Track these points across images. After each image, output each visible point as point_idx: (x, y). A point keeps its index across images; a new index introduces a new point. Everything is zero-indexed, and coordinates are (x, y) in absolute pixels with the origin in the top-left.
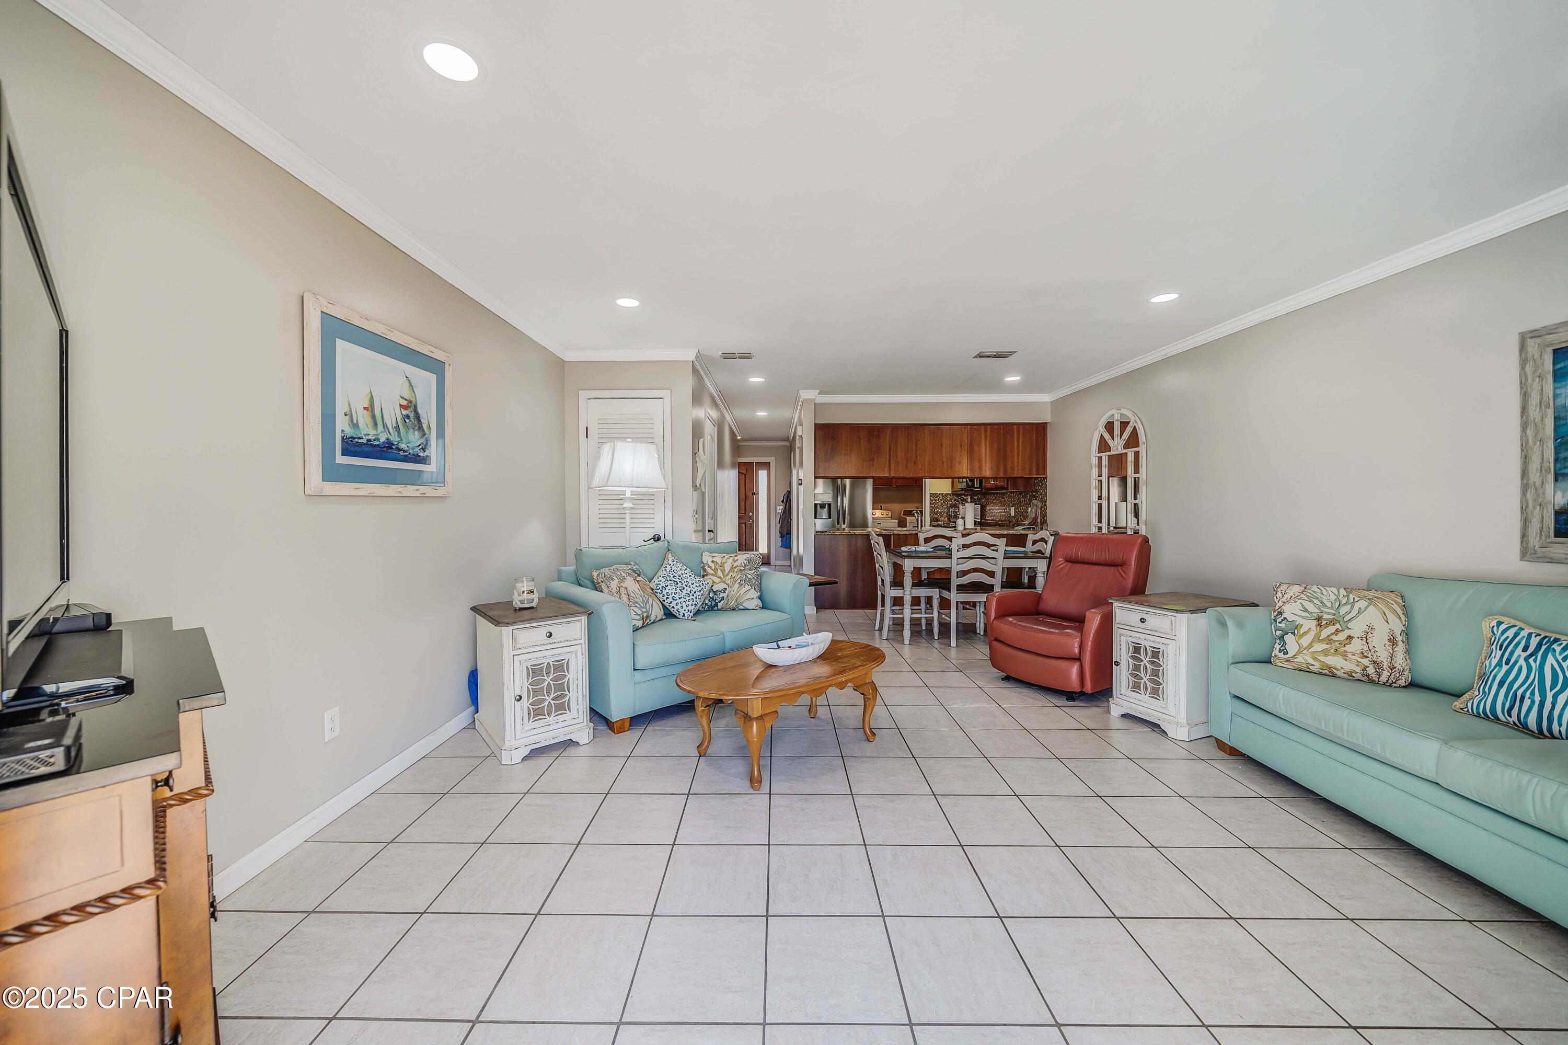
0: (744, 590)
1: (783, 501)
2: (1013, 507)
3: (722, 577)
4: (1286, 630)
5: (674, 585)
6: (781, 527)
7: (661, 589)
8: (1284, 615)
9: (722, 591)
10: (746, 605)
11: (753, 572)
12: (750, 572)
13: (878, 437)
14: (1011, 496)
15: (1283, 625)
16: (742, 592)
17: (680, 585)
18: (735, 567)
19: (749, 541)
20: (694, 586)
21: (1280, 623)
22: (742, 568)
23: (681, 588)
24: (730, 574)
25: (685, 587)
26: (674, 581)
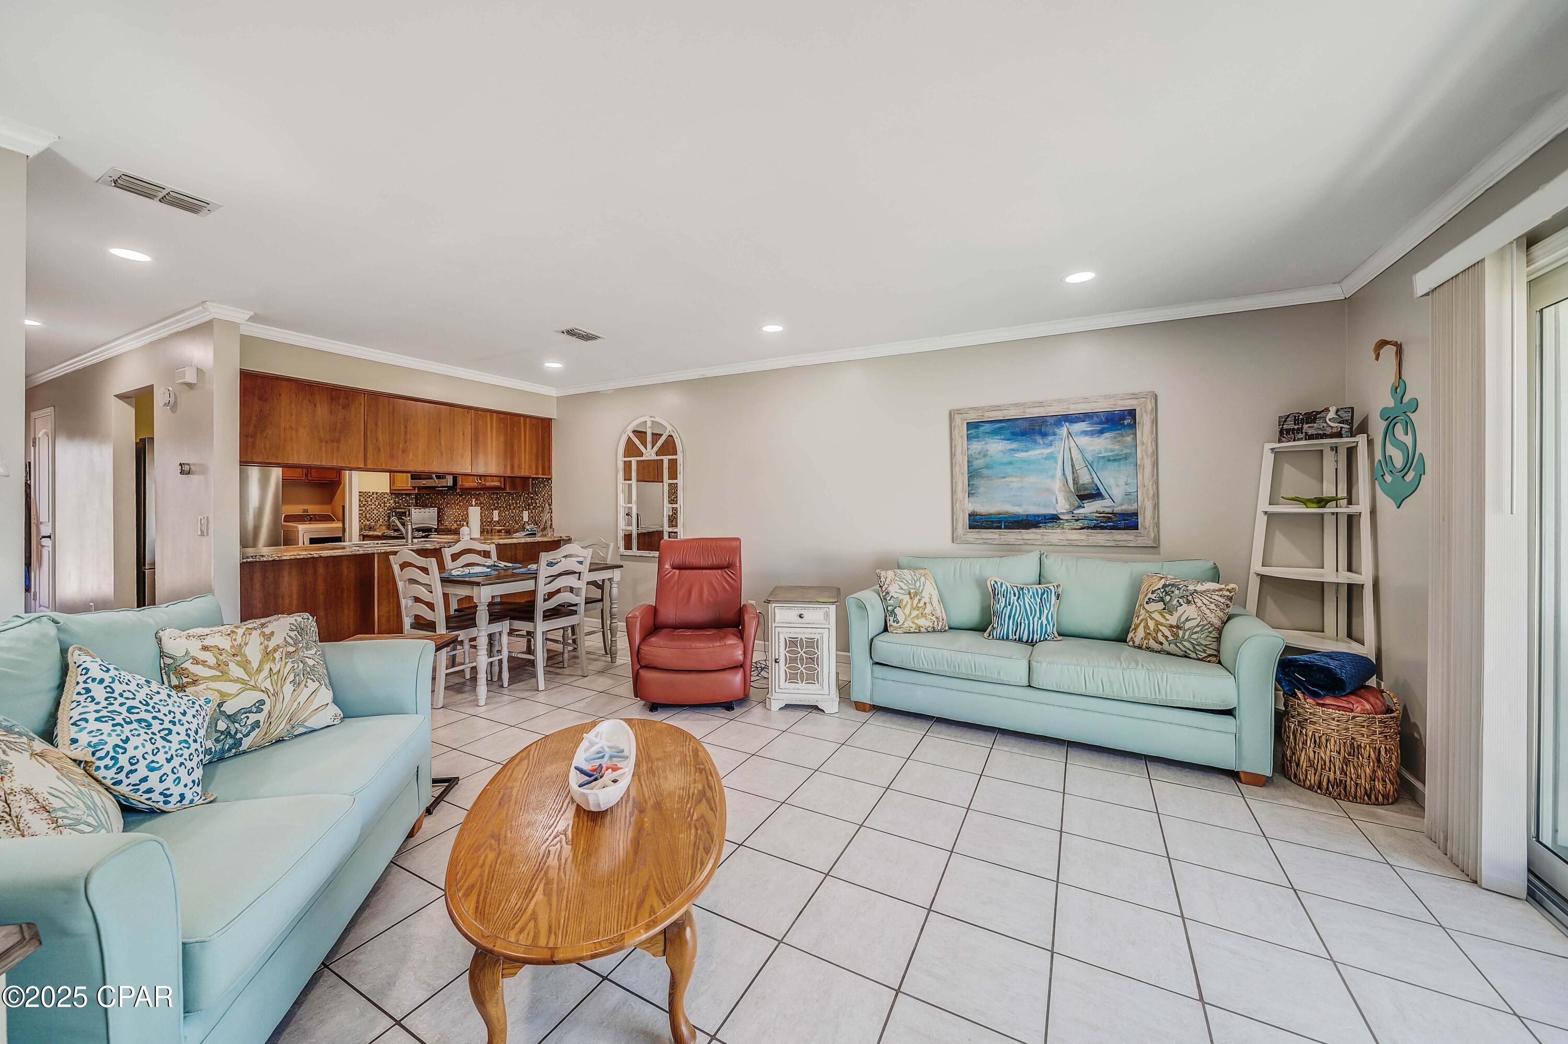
0: (306, 693)
2: (495, 509)
3: (246, 677)
4: (895, 605)
5: (142, 731)
7: (112, 754)
8: (891, 594)
9: (254, 709)
10: (312, 723)
11: (313, 652)
12: (310, 652)
13: (347, 407)
14: (492, 498)
15: (891, 602)
16: (302, 698)
17: (156, 727)
18: (275, 650)
20: (189, 717)
21: (889, 600)
22: (291, 649)
23: (163, 733)
24: (267, 668)
25: (170, 726)
26: (139, 721)
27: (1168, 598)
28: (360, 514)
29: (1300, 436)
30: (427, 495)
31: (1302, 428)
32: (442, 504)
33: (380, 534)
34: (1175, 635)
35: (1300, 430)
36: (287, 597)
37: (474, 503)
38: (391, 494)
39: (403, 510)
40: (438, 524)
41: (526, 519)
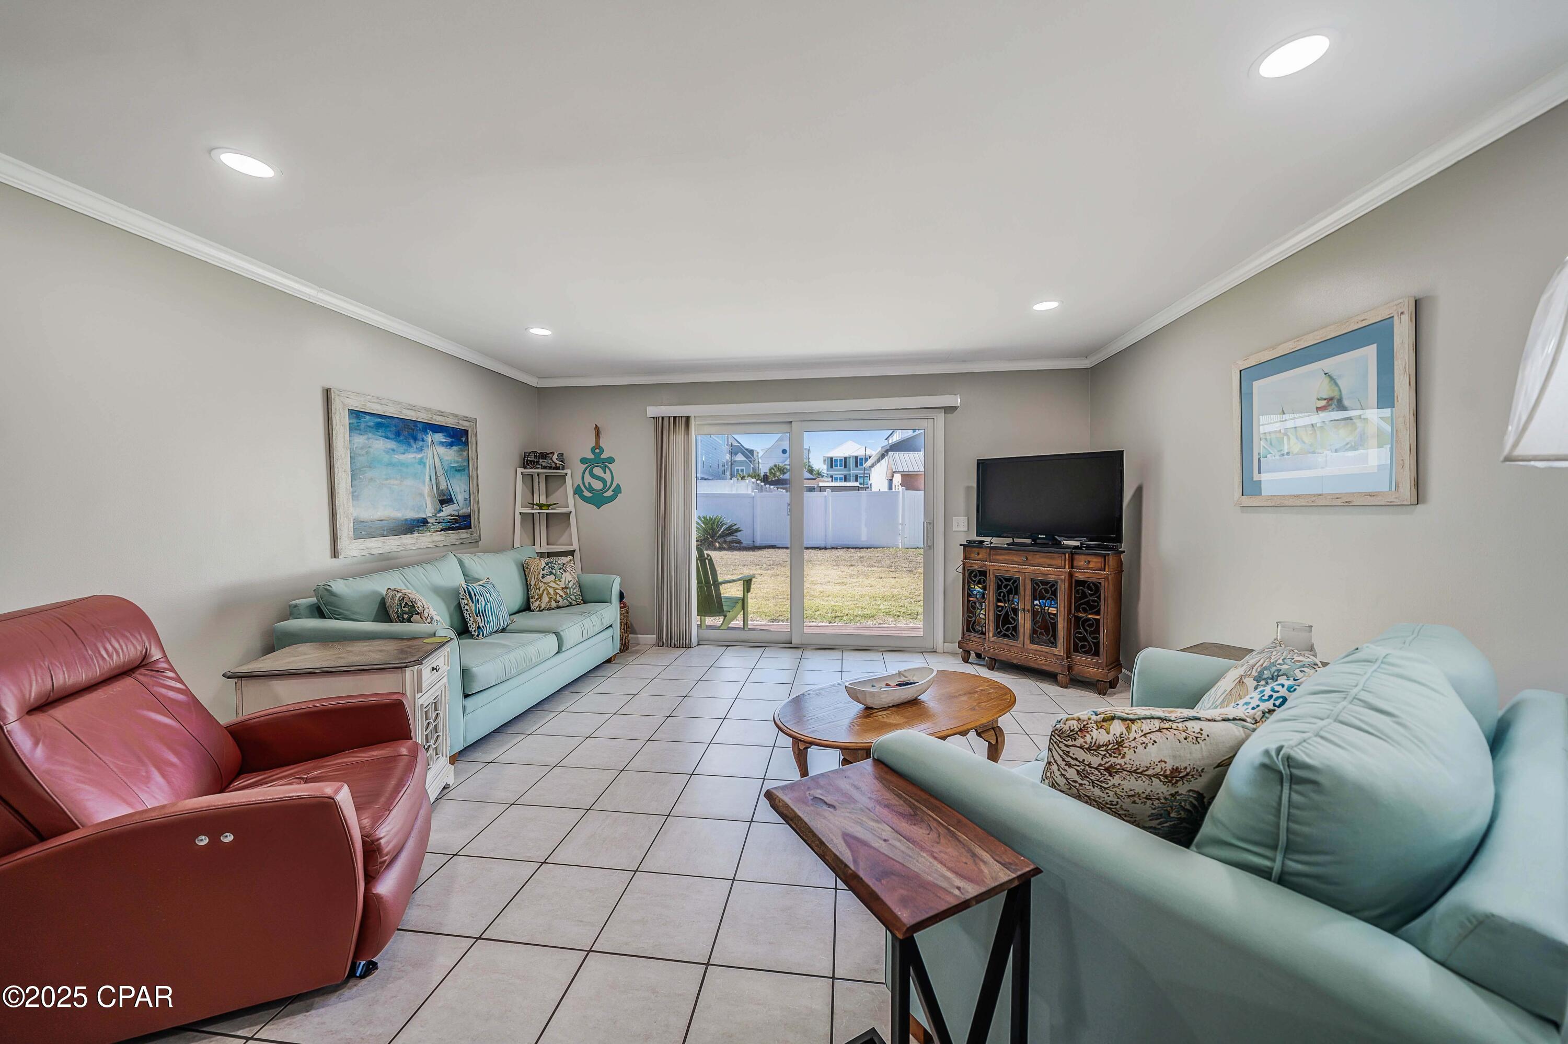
27: (554, 571)
29: (538, 466)
31: (539, 461)
34: (566, 593)
35: (538, 462)
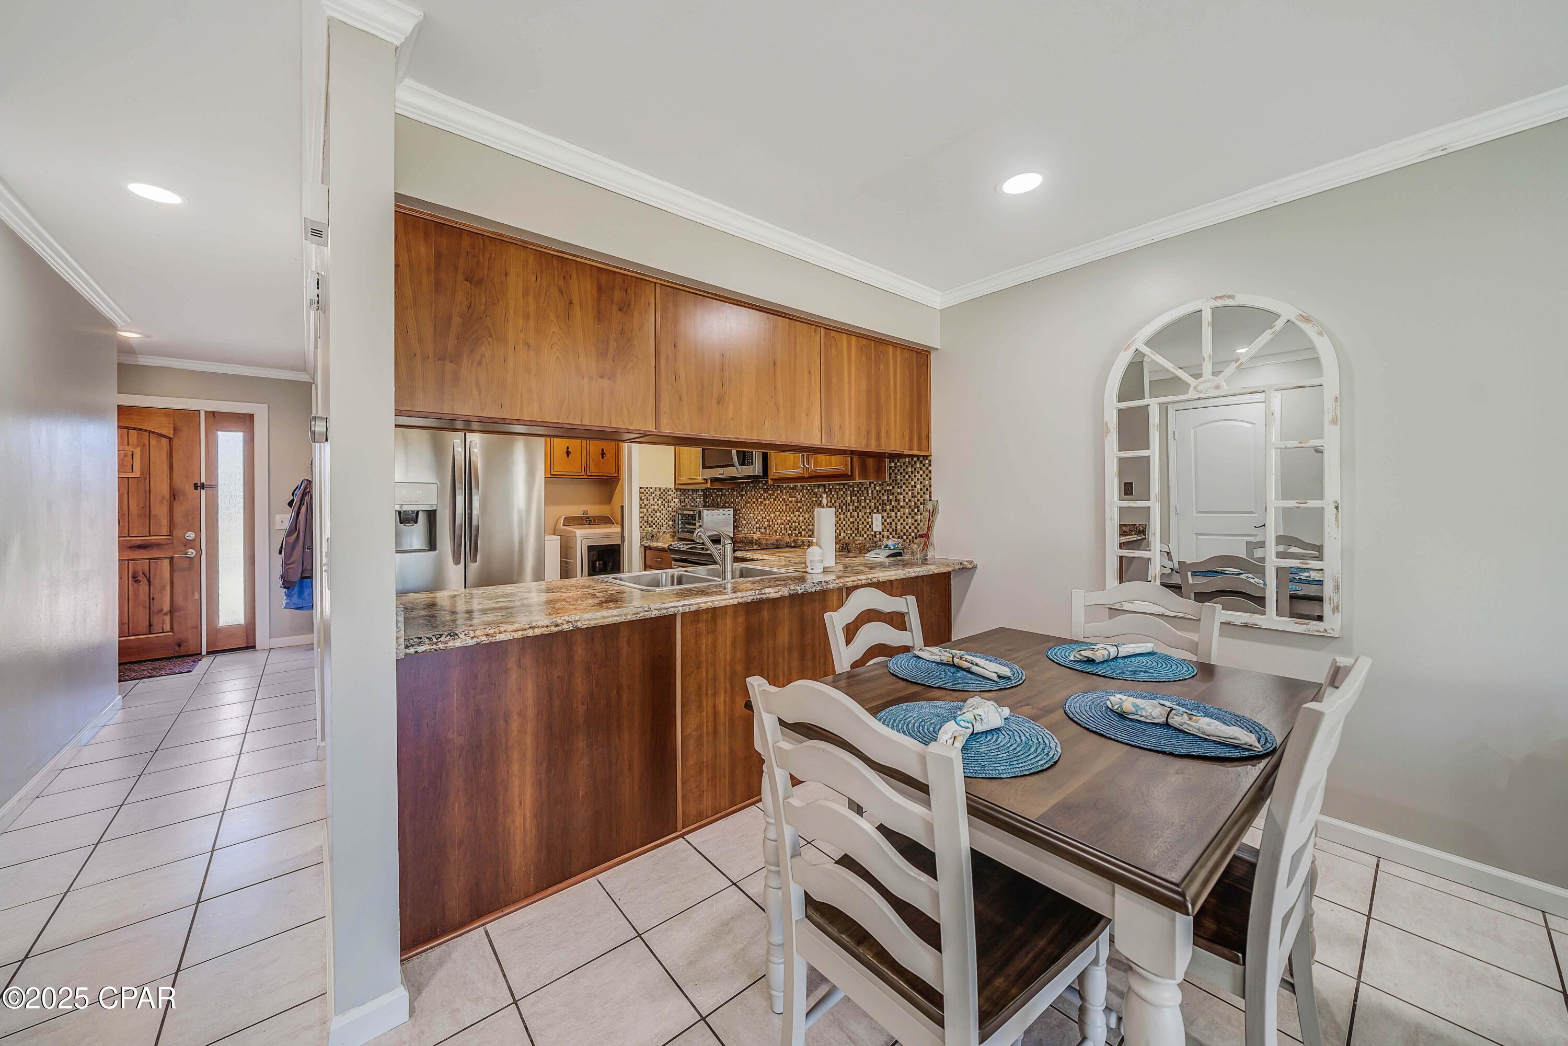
1: (290, 504)
6: (285, 564)
13: (625, 307)
19: (186, 598)
28: (641, 517)
30: (719, 490)
32: (739, 502)
33: (666, 546)
36: (516, 717)
37: (824, 501)
38: (676, 490)
39: (691, 513)
40: (734, 532)
41: (877, 525)
